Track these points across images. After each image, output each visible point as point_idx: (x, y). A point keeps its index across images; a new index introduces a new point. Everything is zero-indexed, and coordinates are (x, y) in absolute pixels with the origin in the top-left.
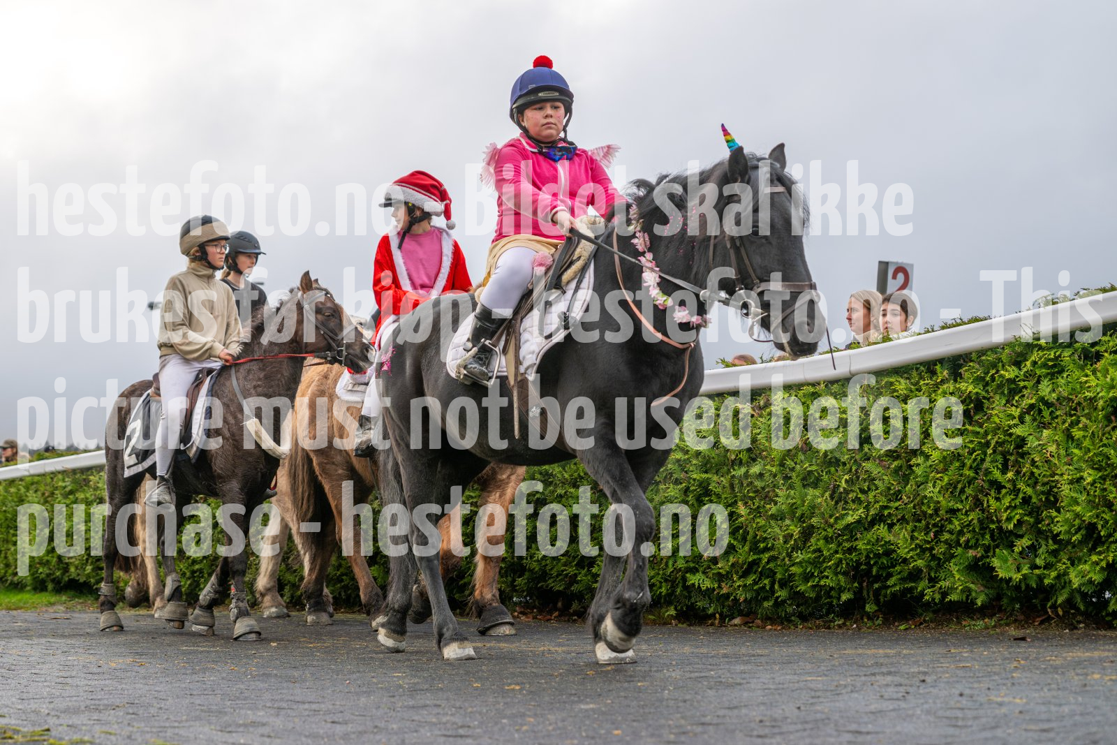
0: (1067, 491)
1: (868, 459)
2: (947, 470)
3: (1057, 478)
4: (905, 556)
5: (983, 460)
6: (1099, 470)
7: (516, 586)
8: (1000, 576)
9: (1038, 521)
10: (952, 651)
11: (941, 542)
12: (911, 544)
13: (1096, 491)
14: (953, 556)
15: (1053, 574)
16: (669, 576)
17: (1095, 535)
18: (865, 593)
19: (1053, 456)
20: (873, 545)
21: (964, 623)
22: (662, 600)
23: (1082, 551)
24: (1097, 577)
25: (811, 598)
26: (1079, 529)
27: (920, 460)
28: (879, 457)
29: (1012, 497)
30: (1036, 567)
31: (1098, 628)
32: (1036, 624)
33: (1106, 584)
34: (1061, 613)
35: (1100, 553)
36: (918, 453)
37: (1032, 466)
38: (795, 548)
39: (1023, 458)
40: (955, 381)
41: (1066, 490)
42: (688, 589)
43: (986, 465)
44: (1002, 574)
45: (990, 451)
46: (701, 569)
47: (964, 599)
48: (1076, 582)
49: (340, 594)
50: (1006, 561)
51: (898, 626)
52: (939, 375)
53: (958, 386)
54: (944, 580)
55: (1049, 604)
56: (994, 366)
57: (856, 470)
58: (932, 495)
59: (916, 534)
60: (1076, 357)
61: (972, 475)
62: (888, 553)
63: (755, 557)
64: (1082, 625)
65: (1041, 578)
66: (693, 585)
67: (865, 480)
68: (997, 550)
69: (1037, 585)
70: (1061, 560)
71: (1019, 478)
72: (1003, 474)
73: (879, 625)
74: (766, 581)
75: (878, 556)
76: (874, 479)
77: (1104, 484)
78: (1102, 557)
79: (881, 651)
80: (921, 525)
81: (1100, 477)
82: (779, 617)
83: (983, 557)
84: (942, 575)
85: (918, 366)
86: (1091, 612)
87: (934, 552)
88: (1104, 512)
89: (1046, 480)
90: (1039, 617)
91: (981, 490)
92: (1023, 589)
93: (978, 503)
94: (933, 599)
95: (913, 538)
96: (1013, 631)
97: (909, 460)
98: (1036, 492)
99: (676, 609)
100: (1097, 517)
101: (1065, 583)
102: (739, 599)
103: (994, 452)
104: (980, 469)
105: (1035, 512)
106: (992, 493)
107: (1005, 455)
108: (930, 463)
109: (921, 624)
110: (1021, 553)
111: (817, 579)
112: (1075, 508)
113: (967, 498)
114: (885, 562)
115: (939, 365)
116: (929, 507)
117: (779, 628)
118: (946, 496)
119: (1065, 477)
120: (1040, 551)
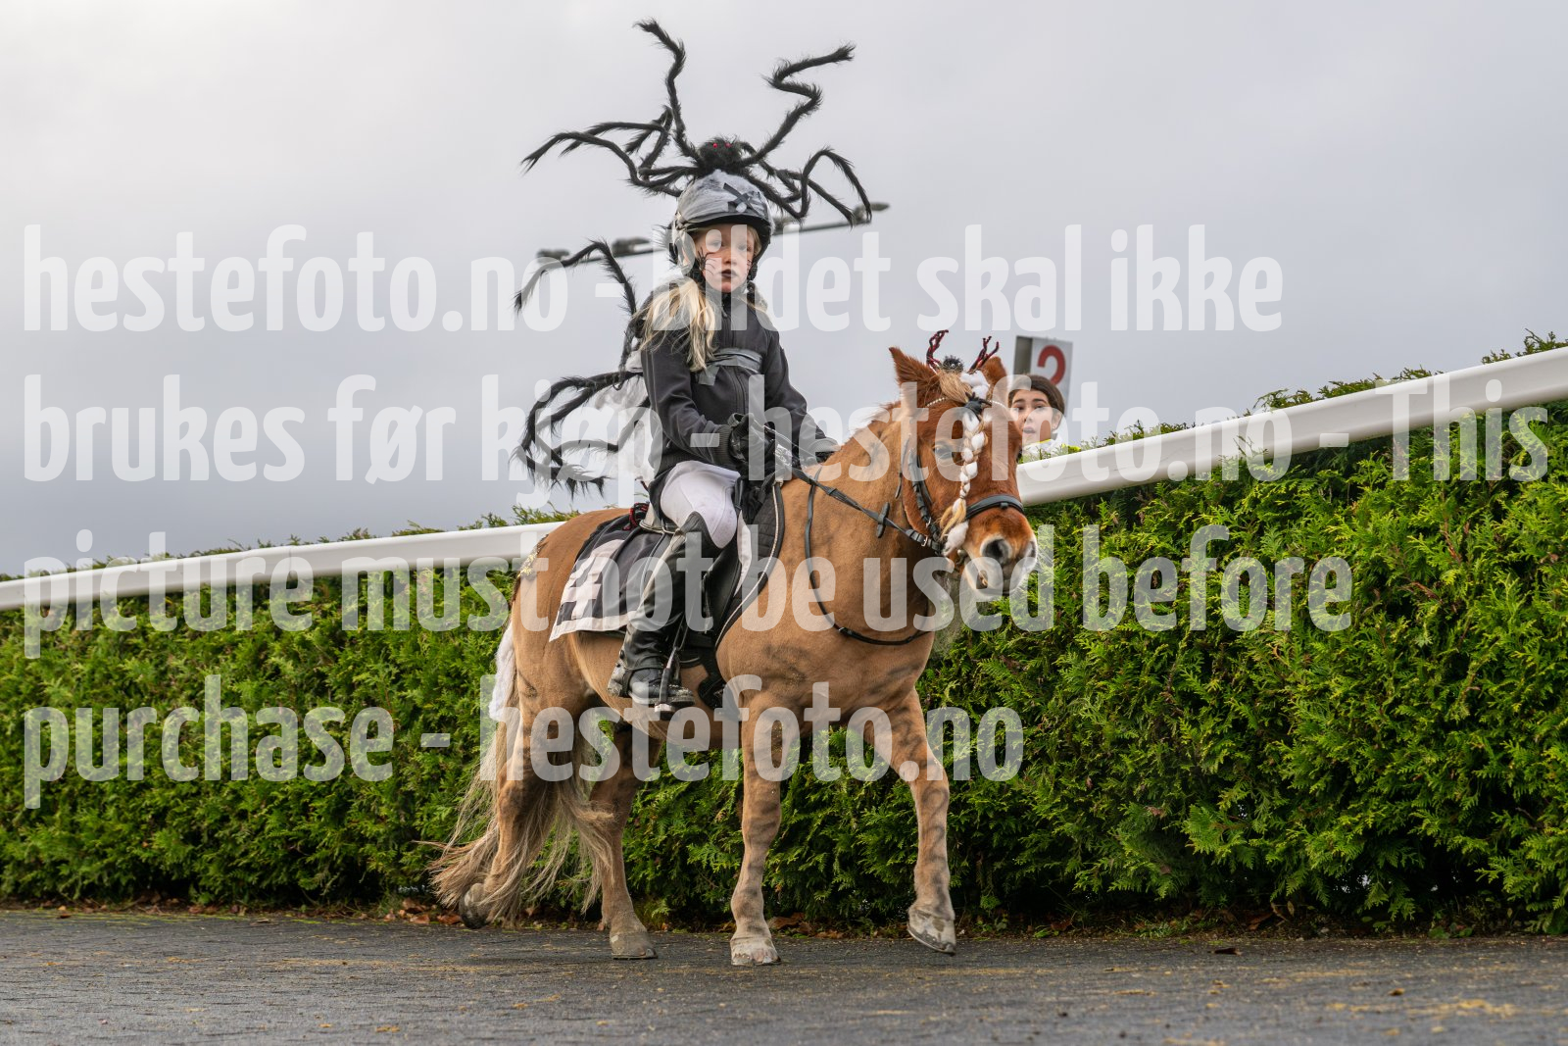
0: (1304, 711)
1: (988, 656)
2: (1113, 675)
3: (1287, 688)
4: (1044, 816)
5: (1171, 659)
6: (1353, 676)
7: (403, 865)
8: (1196, 850)
9: (1258, 759)
10: (1116, 970)
11: (1103, 793)
12: (1055, 796)
13: (1348, 711)
14: (1121, 817)
15: (1281, 846)
16: (659, 848)
17: (1346, 783)
18: (979, 879)
19: (1283, 654)
20: (994, 797)
21: (1138, 927)
22: (648, 889)
23: (1325, 808)
24: (1349, 851)
25: (892, 885)
26: (1322, 773)
27: (1071, 657)
28: (1006, 652)
29: (1217, 720)
30: (1254, 835)
31: (1350, 935)
32: (1254, 928)
33: (1362, 864)
34: (1291, 910)
35: (1354, 812)
36: (1069, 645)
37: (1250, 669)
38: (867, 802)
39: (1235, 656)
40: (1130, 529)
41: (1301, 708)
42: (691, 871)
43: (1178, 666)
44: (1199, 846)
45: (1182, 645)
46: (713, 837)
47: (1139, 887)
48: (1316, 859)
49: (100, 878)
50: (1205, 825)
51: (1032, 933)
52: (1104, 518)
53: (1133, 537)
54: (1107, 856)
55: (1274, 895)
56: (1191, 504)
57: (968, 674)
58: (1089, 715)
59: (1062, 780)
60: (1321, 493)
61: (1154, 682)
62: (1017, 811)
63: (802, 817)
64: (1325, 930)
65: (1261, 852)
66: (699, 862)
67: (982, 690)
68: (1192, 807)
69: (1255, 864)
70: (1293, 823)
71: (1229, 690)
72: (1203, 682)
73: (1002, 930)
74: (820, 858)
75: (1000, 815)
76: (996, 689)
77: (1362, 699)
78: (1356, 819)
79: (1002, 971)
80: (1070, 765)
81: (1356, 688)
82: (841, 918)
83: (1168, 819)
84: (1104, 848)
85: (1071, 504)
86: (1339, 910)
87: (1091, 810)
88: (1360, 745)
89: (1270, 692)
90: (1257, 916)
91: (1168, 708)
92: (1232, 871)
93: (1162, 730)
94: (1089, 887)
95: (1058, 787)
96: (1216, 941)
97: (1055, 658)
98: (1254, 712)
99: (669, 904)
100: (1351, 752)
101: (1299, 860)
102: (775, 888)
103: (1190, 645)
104: (1167, 674)
105: (1253, 744)
106: (1186, 712)
107: (1206, 650)
108: (1087, 662)
109: (1070, 928)
110: (1230, 812)
111: (902, 855)
112: (1315, 738)
113: (1145, 721)
114: (1013, 826)
115: (1104, 503)
116: (1085, 736)
117: (839, 936)
118: (1113, 717)
119: (1301, 688)
120: (1261, 807)
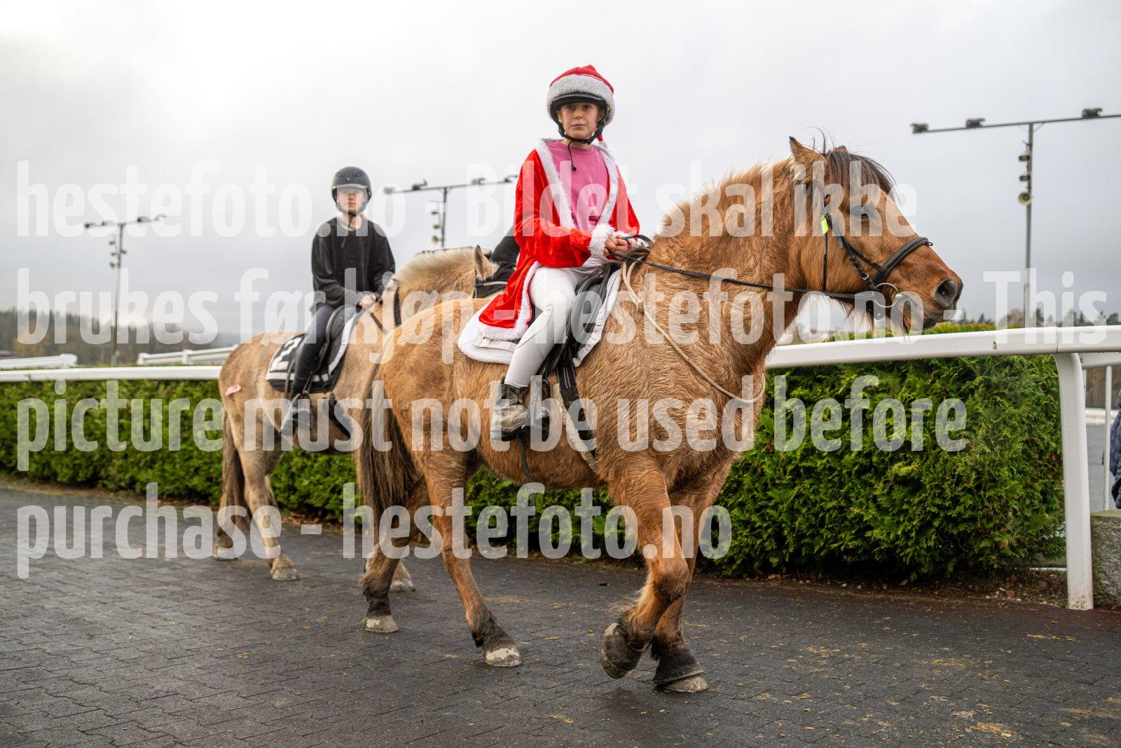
12: (544, 503)
59: (546, 498)
